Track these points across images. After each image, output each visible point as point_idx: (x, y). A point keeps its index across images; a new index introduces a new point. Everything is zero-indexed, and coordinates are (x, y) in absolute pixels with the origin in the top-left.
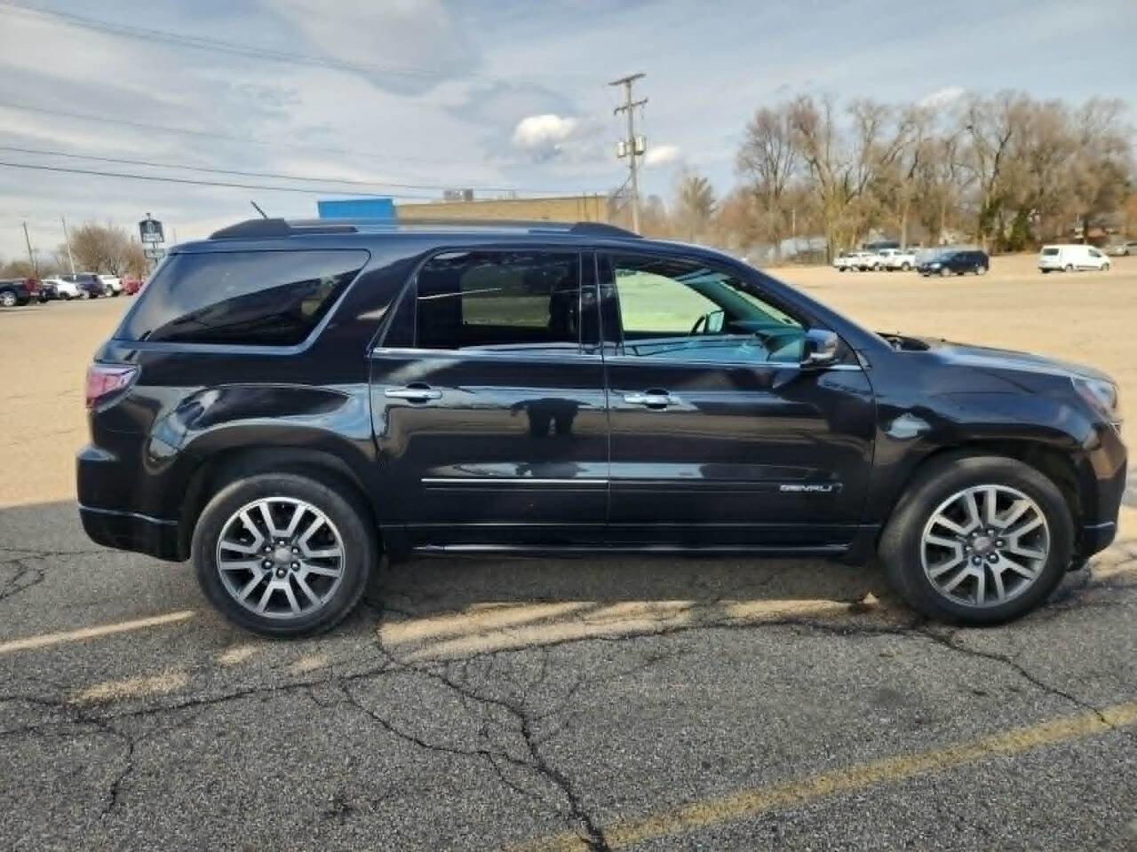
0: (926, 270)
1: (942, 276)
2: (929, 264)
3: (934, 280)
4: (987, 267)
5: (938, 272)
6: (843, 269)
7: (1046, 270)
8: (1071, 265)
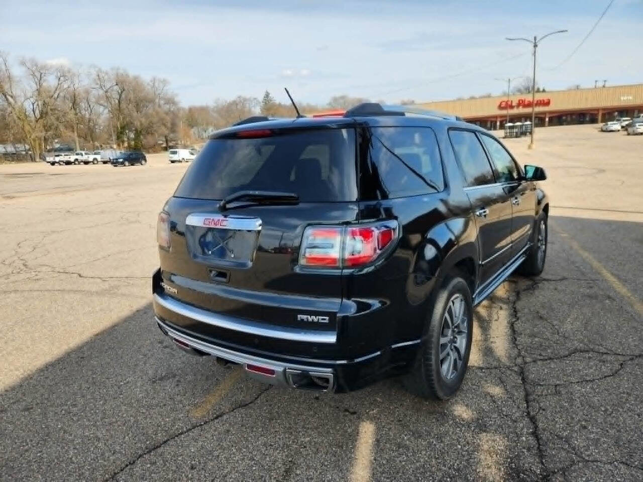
0: (115, 163)
1: (125, 166)
2: (117, 159)
3: (120, 169)
4: (146, 161)
5: (123, 164)
6: (53, 164)
7: (173, 162)
8: (184, 159)
